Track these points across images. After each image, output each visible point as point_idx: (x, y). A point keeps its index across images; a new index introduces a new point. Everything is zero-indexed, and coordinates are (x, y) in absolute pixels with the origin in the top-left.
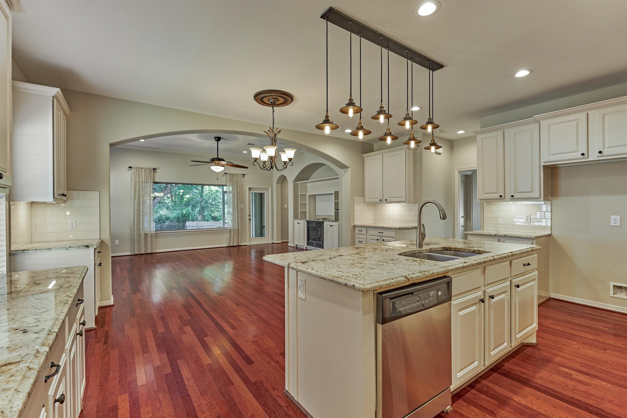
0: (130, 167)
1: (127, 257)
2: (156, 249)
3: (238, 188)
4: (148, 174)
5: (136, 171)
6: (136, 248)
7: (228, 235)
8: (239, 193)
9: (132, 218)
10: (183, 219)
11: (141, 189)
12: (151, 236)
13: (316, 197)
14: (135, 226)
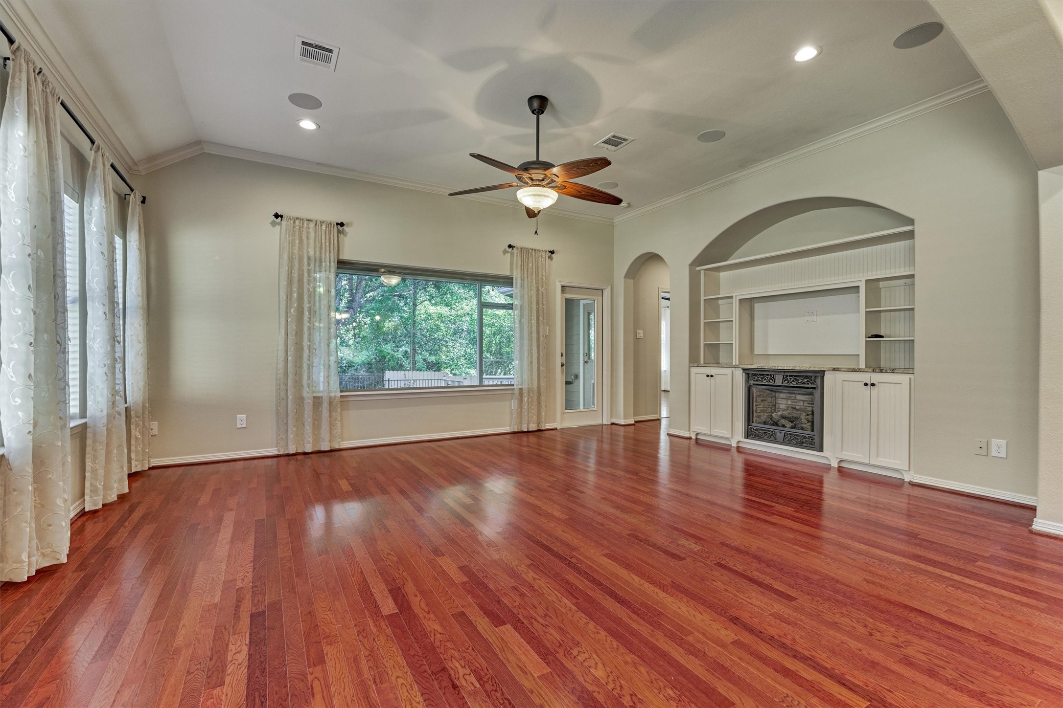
0: (277, 216)
1: (266, 460)
2: (342, 440)
3: (540, 284)
4: (323, 237)
5: (294, 227)
6: (292, 436)
7: (514, 404)
8: (543, 299)
9: (281, 354)
10: (381, 364)
11: (306, 275)
12: (330, 403)
13: (756, 305)
14: (291, 376)
